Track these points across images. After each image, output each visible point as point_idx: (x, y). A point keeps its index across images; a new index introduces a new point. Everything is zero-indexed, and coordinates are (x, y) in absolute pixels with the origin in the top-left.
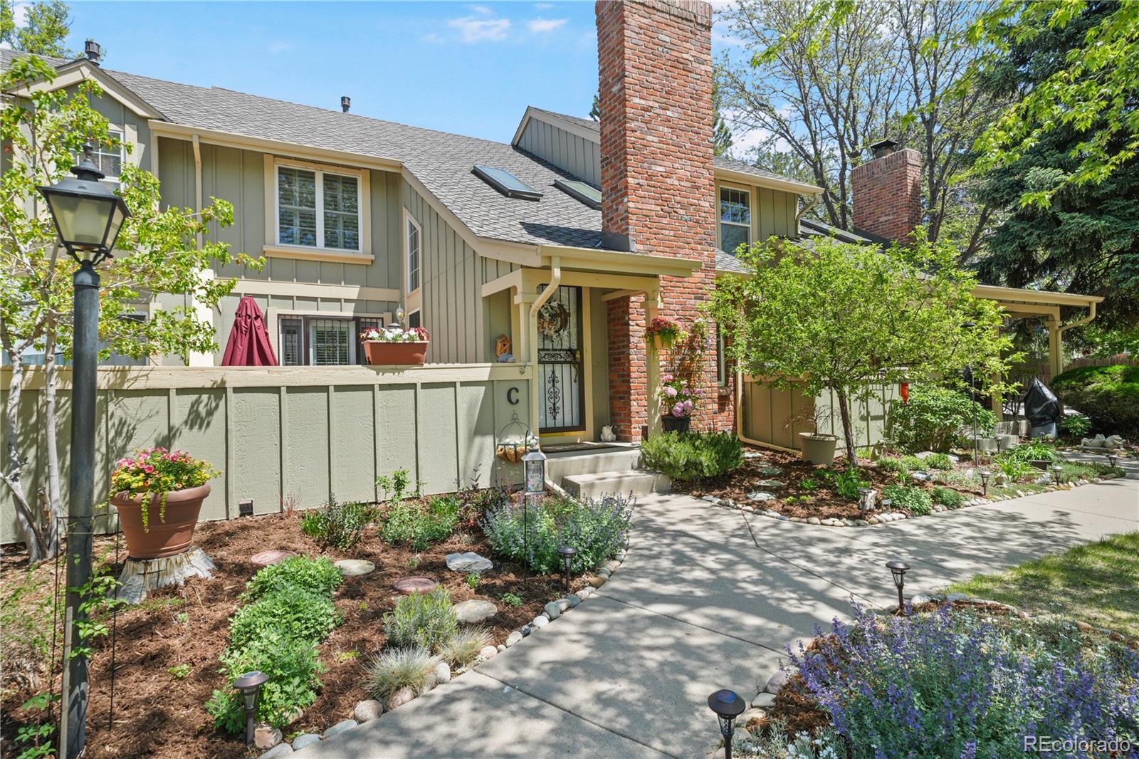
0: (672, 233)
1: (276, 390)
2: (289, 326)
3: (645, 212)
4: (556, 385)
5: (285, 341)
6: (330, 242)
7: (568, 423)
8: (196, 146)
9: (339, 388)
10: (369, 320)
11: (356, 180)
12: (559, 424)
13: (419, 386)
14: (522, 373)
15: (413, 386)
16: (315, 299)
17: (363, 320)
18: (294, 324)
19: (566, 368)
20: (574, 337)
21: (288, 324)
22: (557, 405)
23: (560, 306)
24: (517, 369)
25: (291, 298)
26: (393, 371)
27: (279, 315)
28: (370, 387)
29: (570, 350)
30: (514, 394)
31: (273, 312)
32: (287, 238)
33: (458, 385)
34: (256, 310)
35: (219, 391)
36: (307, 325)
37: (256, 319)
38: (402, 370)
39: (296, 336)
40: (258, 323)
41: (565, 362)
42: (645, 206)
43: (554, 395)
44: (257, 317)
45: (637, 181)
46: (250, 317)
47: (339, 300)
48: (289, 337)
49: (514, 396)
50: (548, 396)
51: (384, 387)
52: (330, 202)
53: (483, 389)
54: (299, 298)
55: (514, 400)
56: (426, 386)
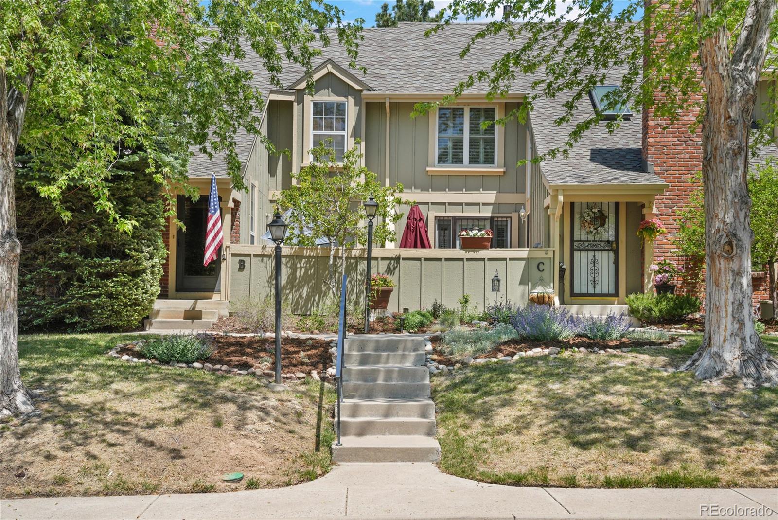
0: (687, 156)
1: (419, 259)
2: (443, 225)
3: (662, 144)
4: (596, 265)
5: (440, 235)
6: (474, 160)
7: (605, 291)
8: (387, 105)
9: (447, 259)
10: (500, 219)
11: (494, 108)
12: (598, 291)
13: (486, 260)
14: (546, 254)
15: (483, 259)
16: (461, 204)
17: (496, 219)
18: (446, 223)
19: (605, 254)
20: (612, 232)
21: (442, 223)
22: (596, 279)
23: (600, 211)
24: (544, 252)
25: (444, 204)
26: (474, 251)
27: (436, 217)
28: (462, 260)
29: (608, 242)
30: (541, 266)
31: (431, 215)
32: (442, 159)
33: (508, 260)
34: (420, 214)
35: (397, 259)
36: (455, 224)
37: (420, 221)
38: (477, 251)
39: (447, 232)
40: (421, 224)
41: (604, 250)
42: (662, 139)
43: (594, 272)
44: (421, 219)
45: (656, 122)
46: (416, 220)
47: (478, 204)
48: (442, 232)
49: (541, 267)
50: (589, 272)
51: (468, 260)
52: (474, 129)
53: (523, 263)
54: (450, 204)
55: (541, 269)
56: (490, 259)
